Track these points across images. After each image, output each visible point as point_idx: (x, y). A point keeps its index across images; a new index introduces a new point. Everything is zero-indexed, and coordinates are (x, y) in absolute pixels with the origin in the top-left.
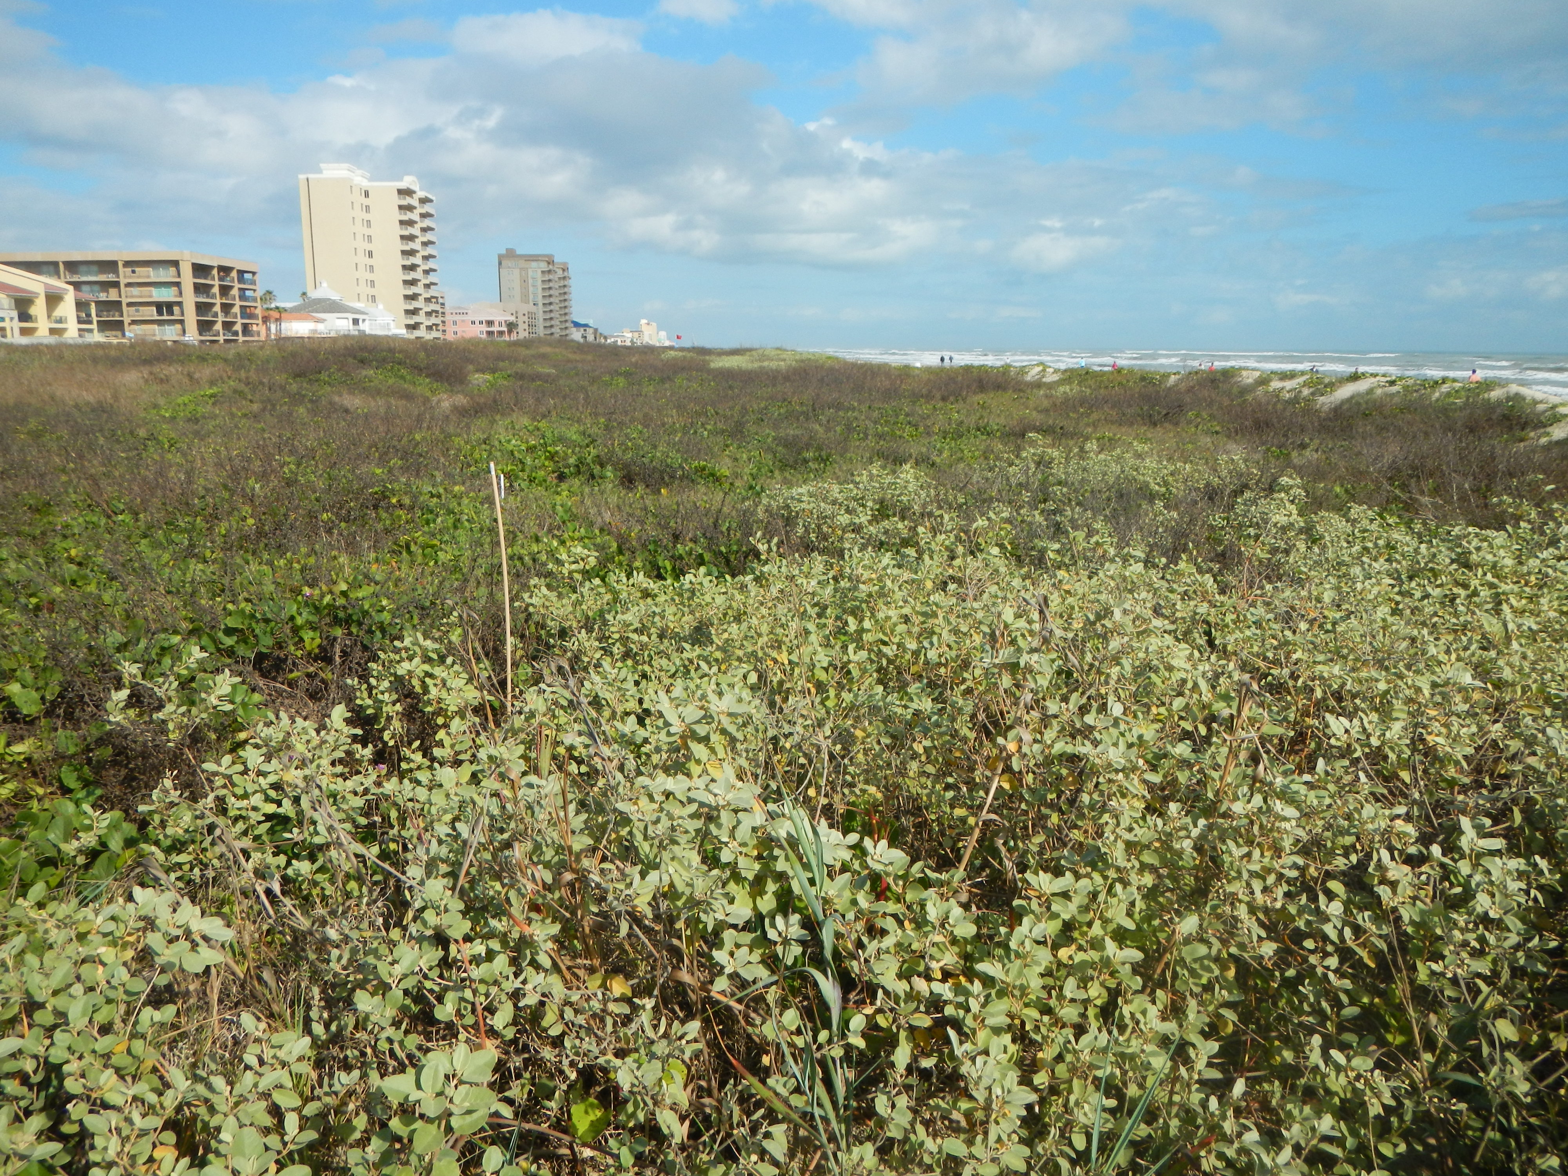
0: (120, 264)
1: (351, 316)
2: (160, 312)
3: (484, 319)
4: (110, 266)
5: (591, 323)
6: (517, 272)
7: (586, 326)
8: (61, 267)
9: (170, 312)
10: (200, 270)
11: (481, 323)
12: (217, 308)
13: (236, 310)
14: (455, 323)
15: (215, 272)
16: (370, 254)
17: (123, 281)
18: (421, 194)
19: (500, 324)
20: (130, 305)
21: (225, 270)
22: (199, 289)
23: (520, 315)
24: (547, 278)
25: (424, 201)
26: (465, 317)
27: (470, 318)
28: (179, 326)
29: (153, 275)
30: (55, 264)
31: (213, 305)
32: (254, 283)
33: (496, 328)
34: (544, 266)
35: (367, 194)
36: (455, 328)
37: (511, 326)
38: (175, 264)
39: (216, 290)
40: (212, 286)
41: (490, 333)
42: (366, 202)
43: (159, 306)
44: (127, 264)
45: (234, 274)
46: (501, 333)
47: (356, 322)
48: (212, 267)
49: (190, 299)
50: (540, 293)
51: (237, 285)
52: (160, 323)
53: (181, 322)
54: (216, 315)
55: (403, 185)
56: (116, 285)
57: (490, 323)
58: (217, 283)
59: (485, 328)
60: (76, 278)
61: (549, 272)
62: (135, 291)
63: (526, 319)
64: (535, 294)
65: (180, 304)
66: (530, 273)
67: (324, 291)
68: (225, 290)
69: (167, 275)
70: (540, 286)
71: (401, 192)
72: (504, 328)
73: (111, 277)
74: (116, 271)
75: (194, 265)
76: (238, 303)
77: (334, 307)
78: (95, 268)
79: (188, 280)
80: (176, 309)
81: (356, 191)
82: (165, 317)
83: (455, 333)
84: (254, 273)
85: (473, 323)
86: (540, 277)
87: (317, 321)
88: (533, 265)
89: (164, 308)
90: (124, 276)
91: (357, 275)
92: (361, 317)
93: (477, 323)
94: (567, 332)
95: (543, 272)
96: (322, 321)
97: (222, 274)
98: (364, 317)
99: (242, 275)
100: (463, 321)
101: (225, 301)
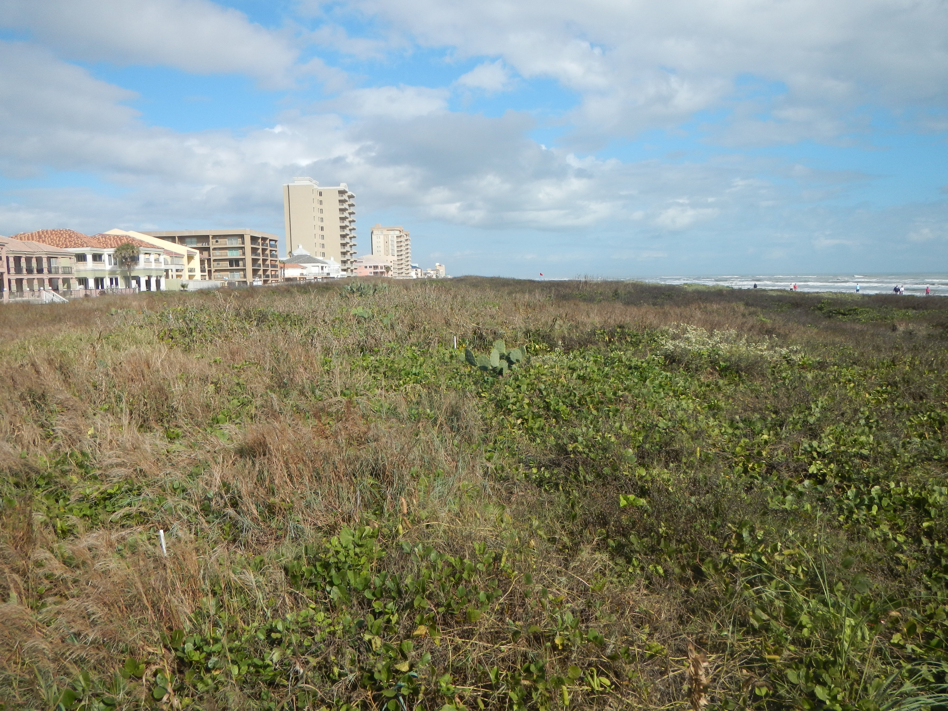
0: (210, 238)
1: (320, 265)
2: (231, 265)
3: (372, 265)
4: (205, 238)
6: (382, 237)
8: (177, 239)
9: (237, 265)
10: (254, 239)
11: (370, 267)
12: (261, 262)
13: (269, 262)
15: (260, 241)
16: (322, 228)
17: (212, 247)
19: (381, 268)
20: (215, 260)
21: (264, 239)
22: (254, 251)
24: (399, 240)
25: (351, 197)
26: (361, 264)
27: (364, 264)
28: (242, 273)
29: (228, 243)
30: (173, 238)
31: (259, 260)
32: (276, 246)
33: (379, 270)
34: (397, 233)
35: (321, 194)
37: (388, 269)
38: (242, 236)
39: (260, 251)
40: (259, 249)
41: (375, 273)
42: (321, 198)
43: (232, 261)
44: (214, 237)
45: (268, 242)
46: (382, 273)
47: (322, 268)
48: (258, 238)
49: (249, 257)
50: (396, 249)
51: (269, 248)
52: (231, 271)
53: (243, 270)
54: (260, 266)
55: (340, 188)
56: (208, 249)
57: (376, 267)
58: (260, 247)
59: (372, 270)
61: (400, 236)
62: (217, 253)
64: (393, 250)
65: (243, 260)
66: (390, 237)
67: (302, 251)
68: (264, 251)
69: (237, 243)
70: (395, 245)
71: (340, 192)
72: (383, 270)
73: (205, 245)
74: (208, 242)
75: (250, 237)
76: (269, 258)
77: (310, 260)
78: (194, 240)
79: (248, 245)
80: (241, 263)
81: (315, 192)
82: (234, 268)
84: (276, 241)
85: (366, 267)
86: (395, 240)
87: (303, 268)
88: (392, 233)
89: (234, 262)
90: (212, 244)
91: (315, 241)
92: (324, 265)
93: (368, 267)
94: (408, 271)
95: (397, 237)
96: (305, 268)
97: (263, 242)
98: (326, 265)
99: (271, 242)
100: (360, 266)
101: (264, 257)
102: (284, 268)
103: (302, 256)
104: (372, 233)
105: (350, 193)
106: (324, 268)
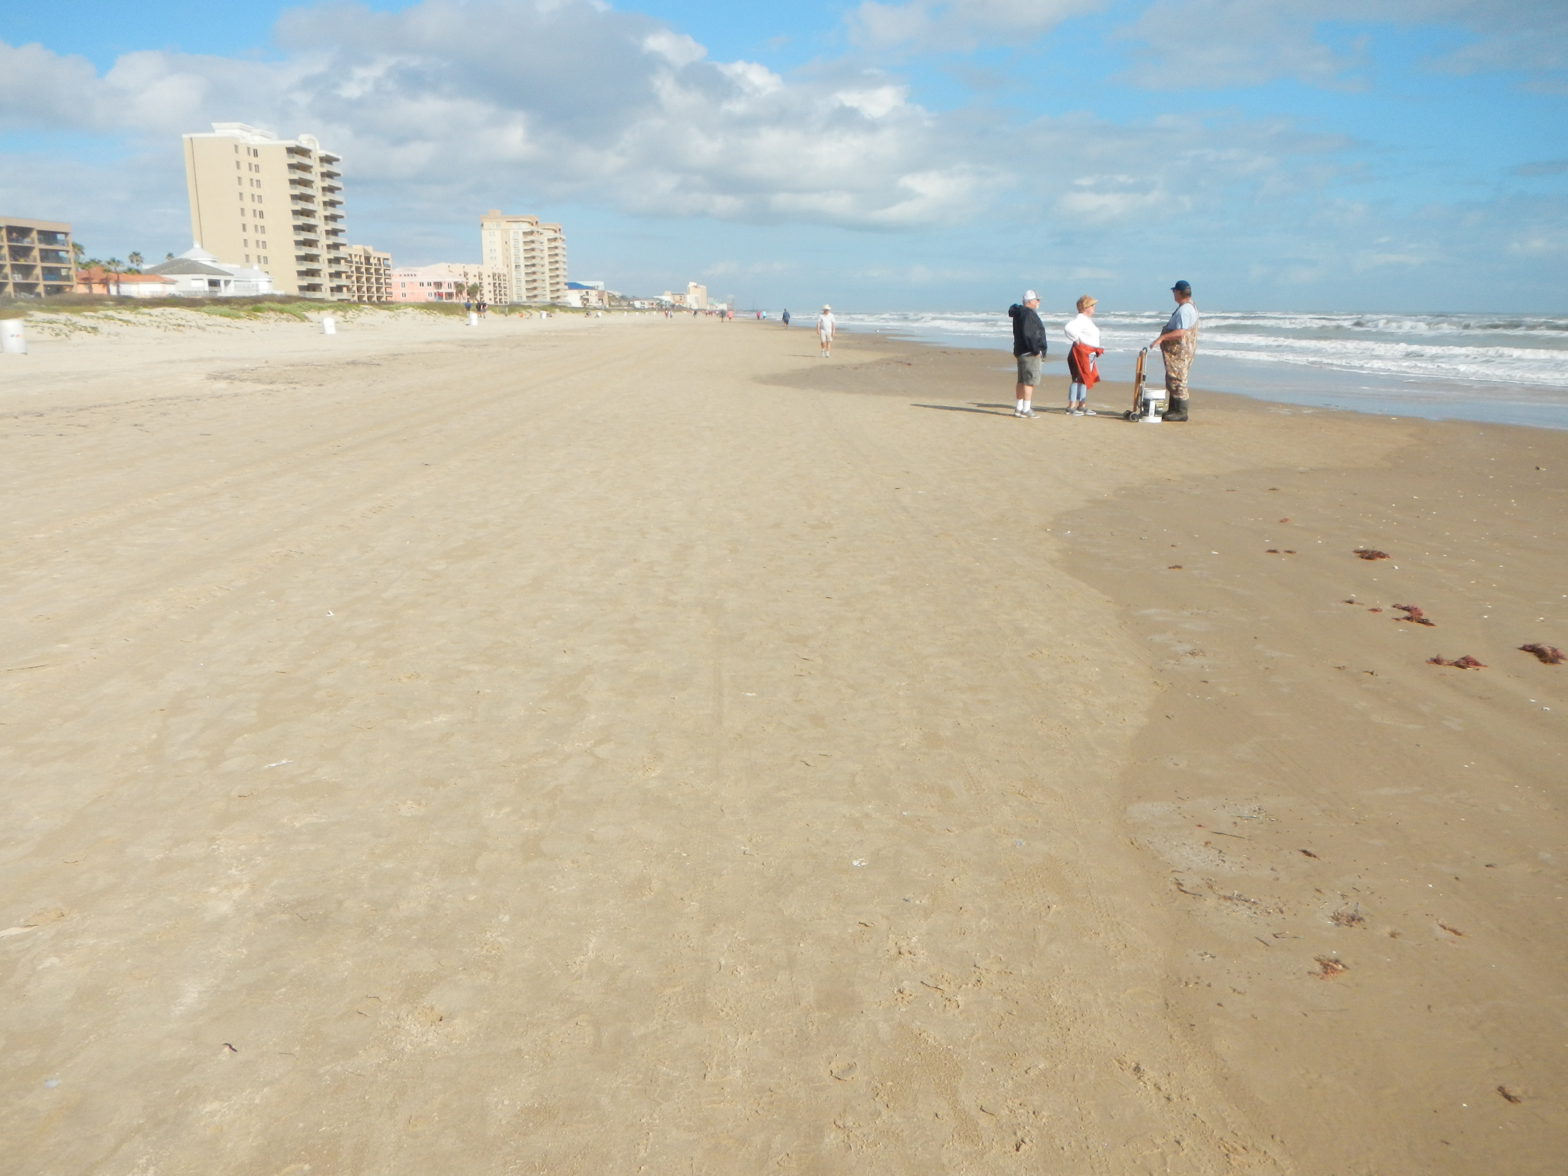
1: (206, 278)
3: (432, 281)
5: (601, 285)
6: (498, 233)
7: (592, 288)
11: (429, 284)
12: (8, 270)
13: (38, 271)
14: (403, 285)
15: (4, 233)
16: (261, 214)
18: (319, 151)
19: (449, 286)
21: (19, 231)
23: (484, 277)
24: (530, 238)
25: (327, 160)
26: (413, 279)
27: (418, 280)
31: (4, 266)
32: (65, 243)
33: (444, 290)
34: (527, 227)
35: (256, 153)
36: (404, 290)
39: (5, 251)
41: (439, 295)
42: (254, 161)
45: (34, 235)
46: (450, 295)
47: (213, 283)
50: (522, 255)
51: (38, 246)
55: (292, 144)
57: (439, 285)
58: (5, 244)
59: (432, 289)
61: (532, 233)
63: (491, 280)
64: (517, 257)
66: (511, 234)
67: (197, 254)
68: (19, 252)
70: (522, 247)
71: (291, 151)
72: (453, 290)
76: (40, 264)
77: (192, 268)
81: (243, 151)
83: (404, 295)
84: (66, 234)
85: (422, 284)
86: (521, 238)
87: (165, 282)
88: (515, 226)
91: (245, 235)
92: (222, 279)
93: (426, 284)
94: (558, 294)
95: (525, 233)
96: (173, 282)
97: (14, 235)
98: (228, 278)
99: (48, 236)
100: (412, 283)
101: (22, 262)
102: (117, 283)
103: (182, 261)
104: (482, 225)
105: (323, 153)
106: (222, 284)
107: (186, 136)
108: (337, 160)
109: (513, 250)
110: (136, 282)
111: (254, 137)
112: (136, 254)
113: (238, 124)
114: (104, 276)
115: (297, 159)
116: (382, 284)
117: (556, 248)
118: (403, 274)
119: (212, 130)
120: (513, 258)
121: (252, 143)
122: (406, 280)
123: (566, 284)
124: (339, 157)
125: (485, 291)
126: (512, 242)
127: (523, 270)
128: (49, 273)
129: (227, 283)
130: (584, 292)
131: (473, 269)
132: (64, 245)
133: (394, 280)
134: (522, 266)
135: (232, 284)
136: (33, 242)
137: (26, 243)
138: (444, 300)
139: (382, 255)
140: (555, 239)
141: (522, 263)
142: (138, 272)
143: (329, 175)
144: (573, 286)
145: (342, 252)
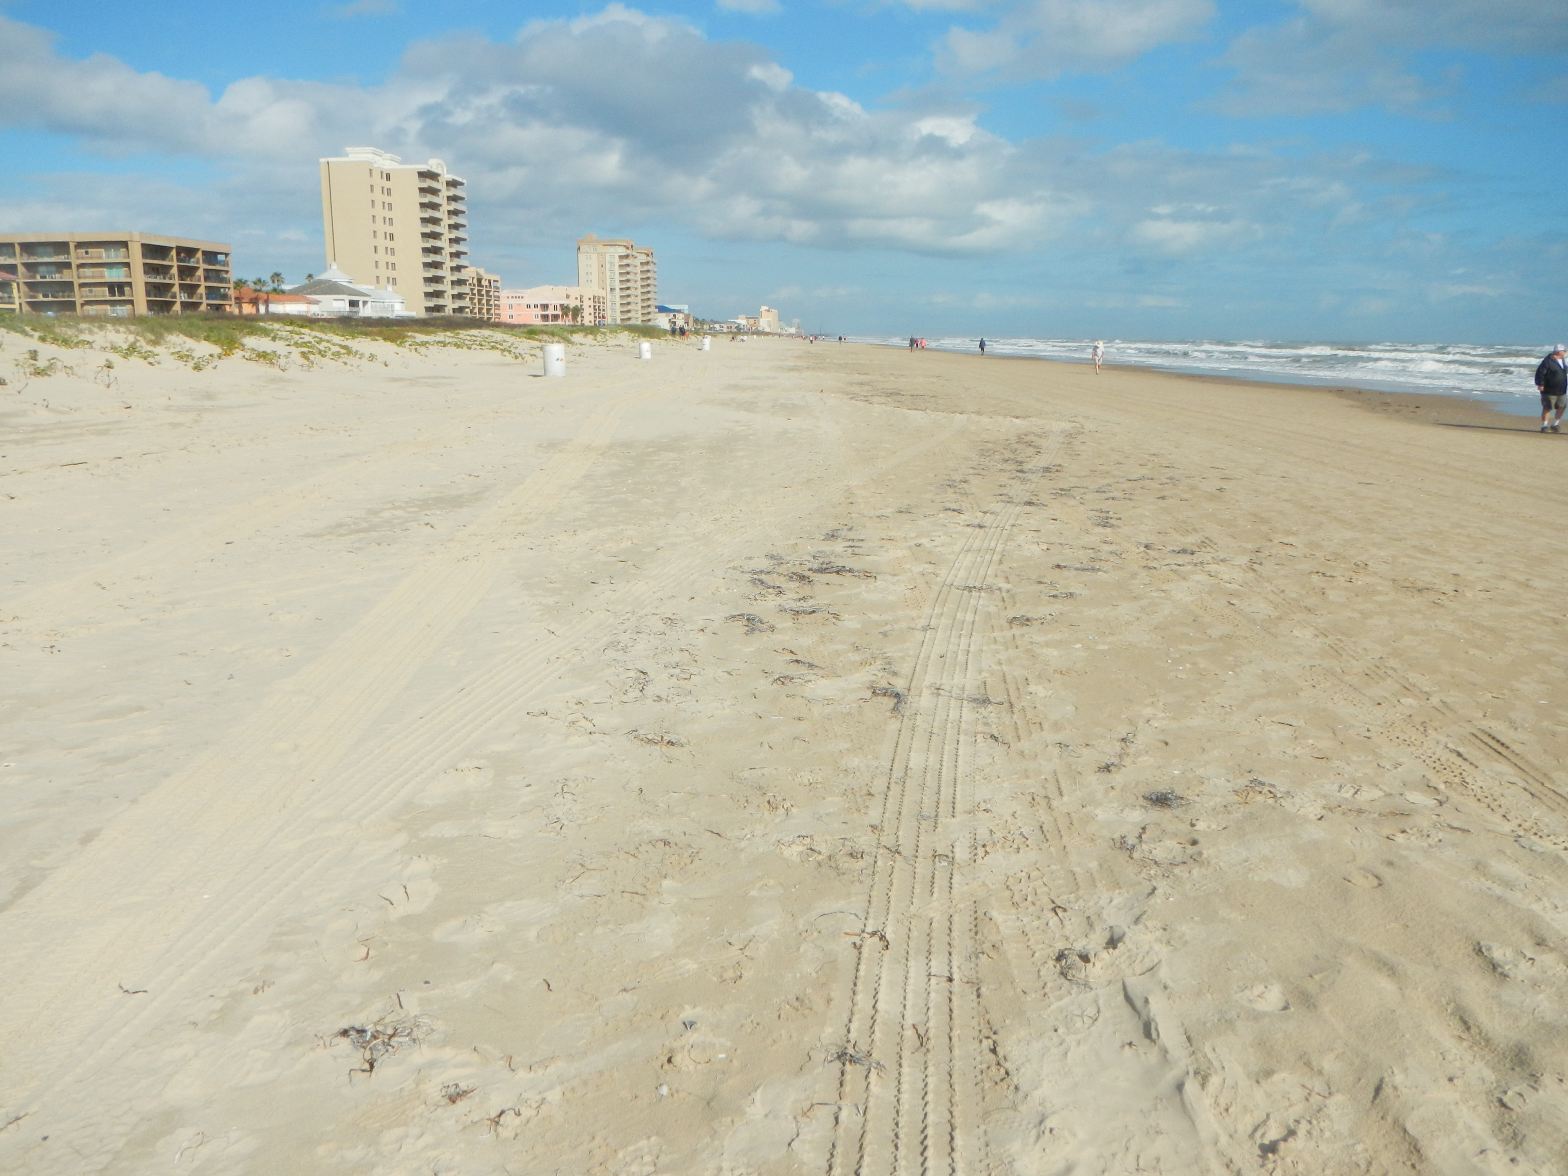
0: (72, 246)
1: (347, 298)
2: (112, 293)
3: (539, 303)
4: (61, 247)
5: (685, 308)
6: (594, 257)
7: (679, 311)
8: (17, 249)
9: (122, 293)
10: (153, 251)
11: (536, 306)
12: (176, 289)
13: (202, 290)
14: (511, 307)
15: (174, 253)
16: (392, 237)
17: (75, 262)
18: (446, 175)
19: (555, 308)
20: (82, 285)
21: (187, 251)
22: (150, 269)
23: (585, 299)
24: (625, 262)
25: (452, 184)
26: (520, 301)
27: (526, 301)
28: (129, 307)
29: (104, 256)
30: (12, 245)
31: (173, 285)
32: (225, 264)
33: (550, 312)
34: (622, 251)
35: (388, 177)
36: (511, 312)
38: (124, 244)
39: (174, 271)
40: (171, 267)
41: (545, 317)
42: (387, 185)
43: (113, 287)
44: (80, 245)
45: (199, 255)
46: (556, 317)
47: (353, 304)
48: (171, 249)
49: (140, 280)
50: (617, 278)
51: (203, 266)
52: (113, 303)
53: (132, 302)
54: (174, 296)
55: (423, 168)
56: (68, 265)
57: (545, 307)
58: (175, 263)
59: (540, 312)
60: (32, 260)
61: (627, 256)
62: (88, 271)
63: (591, 303)
64: (610, 279)
65: (129, 284)
66: (608, 258)
67: (334, 274)
68: (186, 272)
69: (117, 255)
70: (617, 271)
71: (422, 175)
72: (559, 312)
73: (61, 258)
74: (68, 253)
75: (143, 245)
76: (203, 284)
77: (333, 288)
78: (50, 250)
79: (137, 260)
80: (127, 289)
81: (376, 174)
82: (117, 298)
83: (511, 317)
84: (227, 255)
85: (529, 306)
86: (617, 262)
87: (310, 302)
88: (611, 249)
89: (117, 288)
90: (75, 257)
91: (377, 257)
92: (361, 299)
93: (532, 306)
94: (650, 317)
95: (621, 257)
96: (317, 302)
97: (182, 255)
98: (366, 299)
99: (211, 256)
100: (519, 305)
101: (188, 282)
102: (267, 302)
103: (321, 282)
104: (579, 248)
105: (450, 177)
106: (361, 304)
107: (323, 160)
108: (462, 184)
109: (608, 273)
110: (282, 302)
111: (386, 162)
112: (277, 275)
113: (371, 149)
114: (254, 295)
115: (428, 183)
116: (491, 305)
117: (648, 271)
118: (510, 295)
119: (347, 155)
120: (608, 281)
121: (385, 167)
122: (513, 302)
123: (656, 307)
124: (464, 181)
125: (585, 314)
126: (608, 266)
127: (618, 293)
128: (212, 292)
129: (365, 303)
130: (671, 315)
131: (575, 292)
132: (224, 265)
133: (503, 302)
134: (617, 289)
135: (369, 304)
136: (198, 262)
137: (192, 263)
138: (550, 323)
139: (493, 278)
140: (647, 263)
141: (618, 286)
142: (283, 292)
143: (454, 199)
144: (662, 309)
145: (464, 274)
